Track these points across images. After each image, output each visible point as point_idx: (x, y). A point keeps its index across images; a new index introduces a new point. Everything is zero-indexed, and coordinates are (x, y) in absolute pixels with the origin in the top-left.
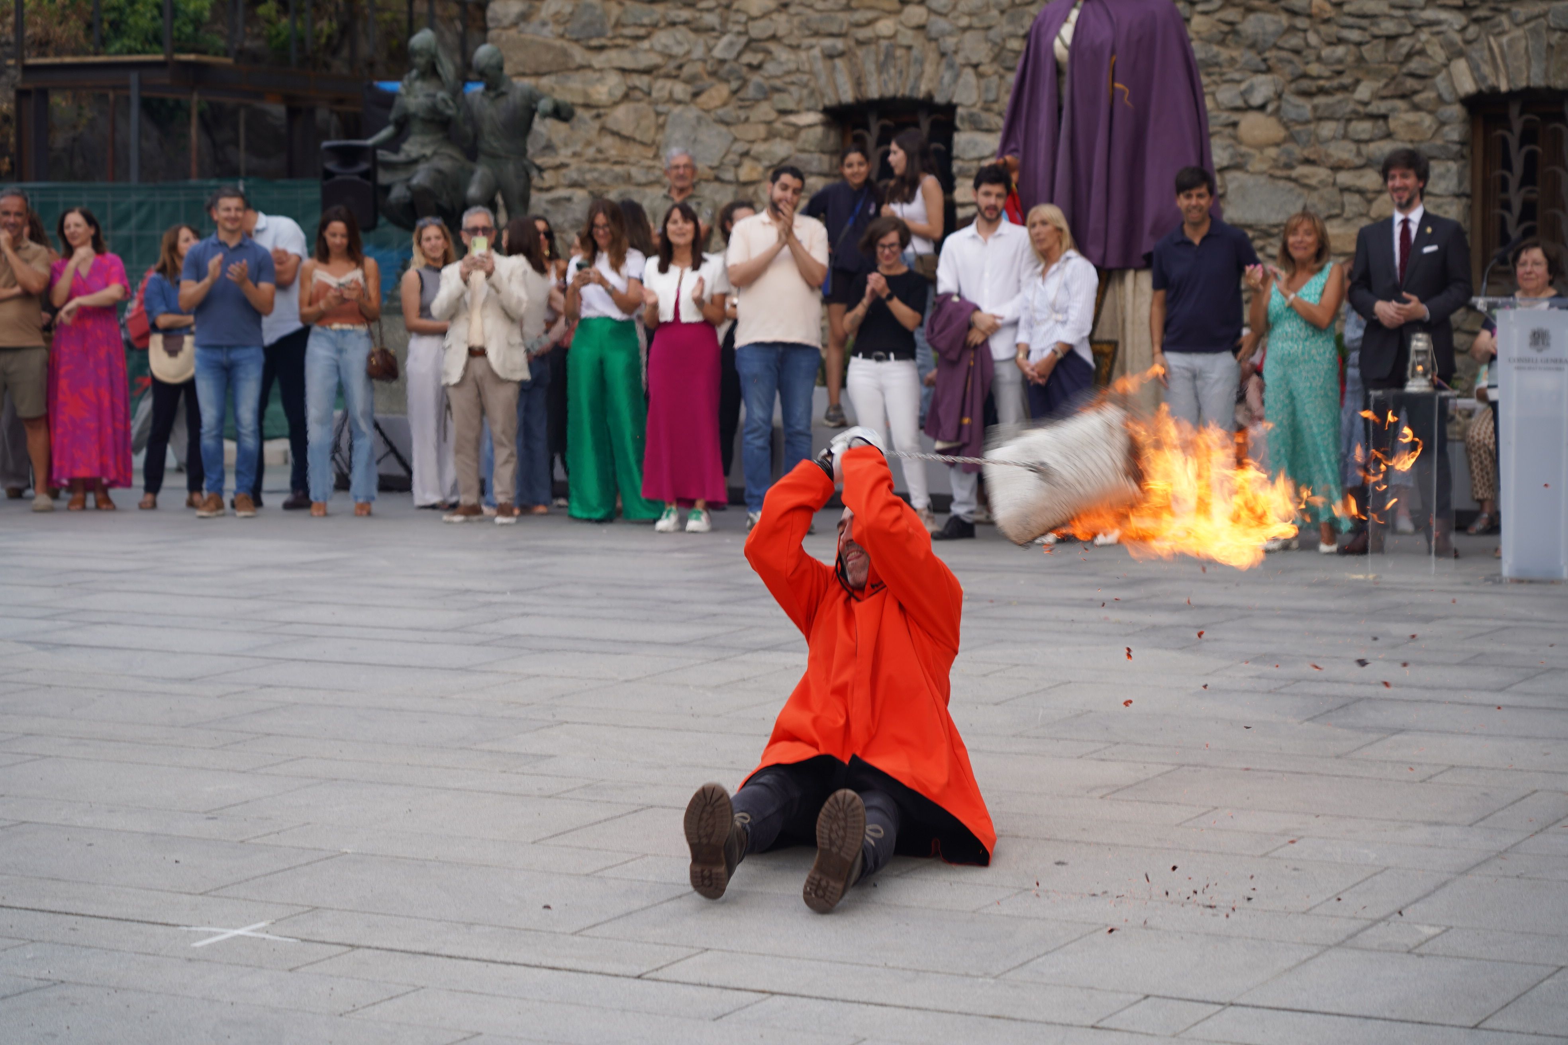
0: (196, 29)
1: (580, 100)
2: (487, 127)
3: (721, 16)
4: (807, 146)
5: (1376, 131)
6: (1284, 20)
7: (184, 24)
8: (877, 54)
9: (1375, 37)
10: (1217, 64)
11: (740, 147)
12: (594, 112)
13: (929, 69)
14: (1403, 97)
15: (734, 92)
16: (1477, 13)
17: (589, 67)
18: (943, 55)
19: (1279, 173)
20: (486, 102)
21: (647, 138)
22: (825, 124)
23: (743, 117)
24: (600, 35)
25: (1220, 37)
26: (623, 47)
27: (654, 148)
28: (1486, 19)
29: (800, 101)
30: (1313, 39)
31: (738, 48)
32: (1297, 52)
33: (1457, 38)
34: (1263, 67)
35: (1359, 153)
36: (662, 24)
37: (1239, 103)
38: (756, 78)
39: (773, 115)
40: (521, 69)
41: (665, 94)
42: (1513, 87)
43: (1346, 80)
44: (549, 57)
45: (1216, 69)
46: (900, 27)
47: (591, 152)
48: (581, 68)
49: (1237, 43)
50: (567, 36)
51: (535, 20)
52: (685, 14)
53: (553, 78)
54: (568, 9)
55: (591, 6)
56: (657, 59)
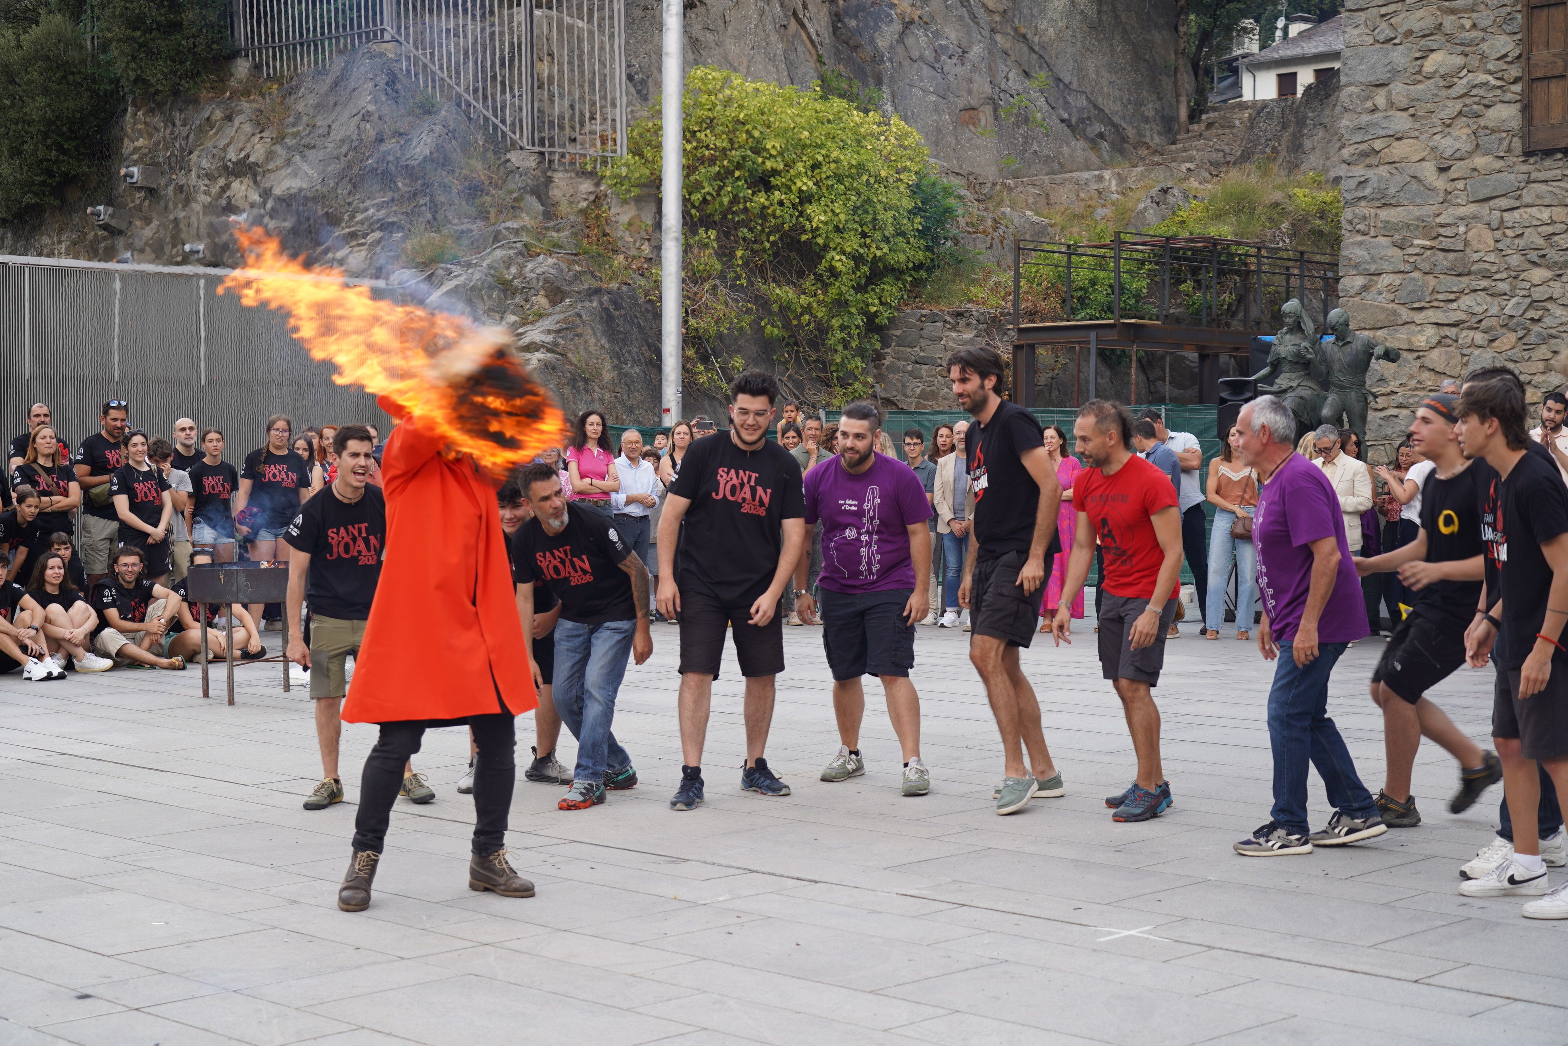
0: (1137, 301)
1: (1406, 347)
2: (1336, 367)
3: (1511, 284)
7: (1129, 298)
12: (1416, 354)
15: (1520, 339)
17: (1413, 322)
20: (1336, 349)
21: (1454, 373)
23: (1526, 357)
24: (1420, 301)
26: (1438, 307)
31: (1523, 307)
36: (1466, 291)
38: (1536, 328)
39: (1550, 355)
40: (1363, 325)
41: (1469, 341)
44: (1384, 316)
47: (1413, 383)
48: (1406, 323)
50: (1397, 301)
51: (1374, 290)
52: (1484, 283)
53: (1386, 331)
54: (1398, 282)
55: (1414, 279)
56: (1463, 316)
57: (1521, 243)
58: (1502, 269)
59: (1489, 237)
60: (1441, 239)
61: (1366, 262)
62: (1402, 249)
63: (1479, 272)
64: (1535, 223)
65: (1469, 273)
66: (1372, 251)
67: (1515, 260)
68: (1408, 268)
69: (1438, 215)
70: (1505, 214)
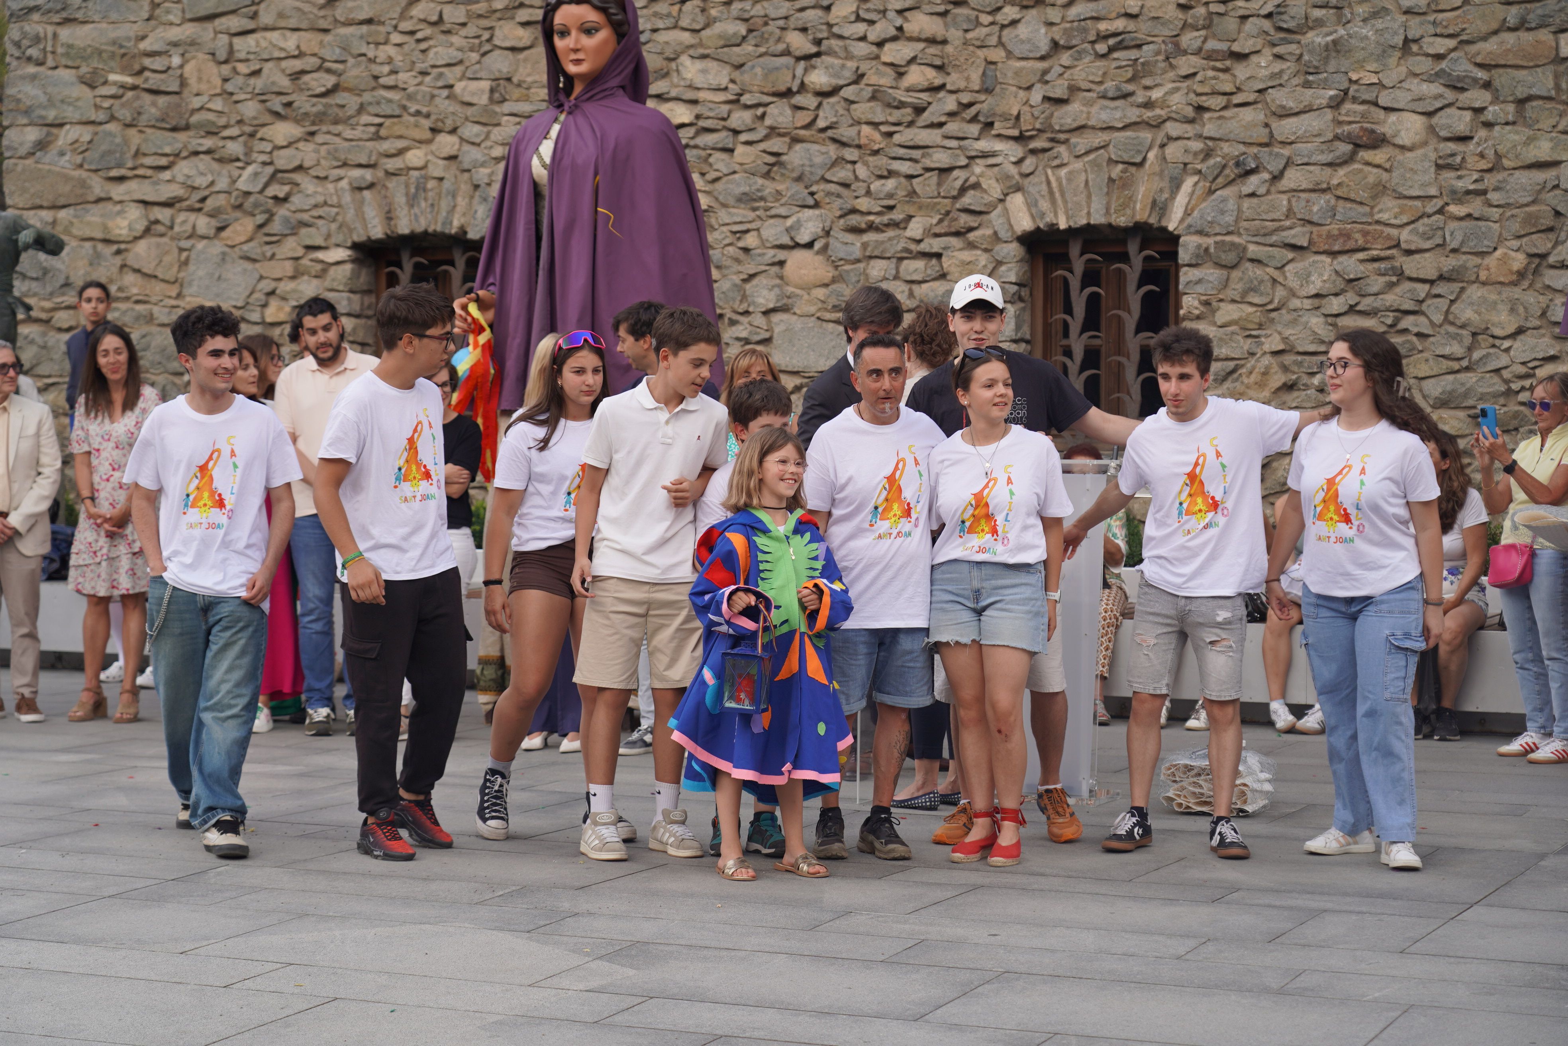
1: (99, 235)
3: (245, 144)
4: (335, 285)
5: (929, 272)
6: (833, 150)
8: (407, 186)
9: (928, 170)
10: (762, 199)
11: (266, 285)
12: (115, 247)
13: (461, 202)
14: (957, 234)
15: (261, 226)
16: (1033, 145)
17: (109, 199)
18: (477, 187)
19: (828, 316)
21: (170, 276)
22: (353, 261)
23: (269, 254)
24: (119, 166)
25: (767, 168)
26: (144, 177)
27: (177, 285)
28: (1045, 150)
29: (328, 236)
30: (862, 171)
31: (263, 180)
32: (846, 186)
33: (1013, 170)
34: (811, 202)
35: (911, 295)
36: (184, 154)
37: (786, 240)
38: (282, 212)
39: (300, 252)
40: (38, 202)
41: (188, 227)
42: (1072, 224)
43: (897, 216)
44: (67, 188)
45: (762, 204)
46: (430, 157)
48: (99, 200)
49: (783, 175)
50: (86, 166)
51: (53, 151)
52: (208, 143)
53: (71, 211)
54: (87, 138)
55: (110, 134)
56: (179, 191)
57: (258, 83)
58: (233, 122)
59: (214, 73)
60: (147, 74)
61: (41, 106)
62: (93, 87)
63: (199, 126)
64: (277, 54)
65: (187, 127)
66: (49, 90)
67: (250, 109)
68: (101, 116)
69: (143, 38)
70: (236, 40)
